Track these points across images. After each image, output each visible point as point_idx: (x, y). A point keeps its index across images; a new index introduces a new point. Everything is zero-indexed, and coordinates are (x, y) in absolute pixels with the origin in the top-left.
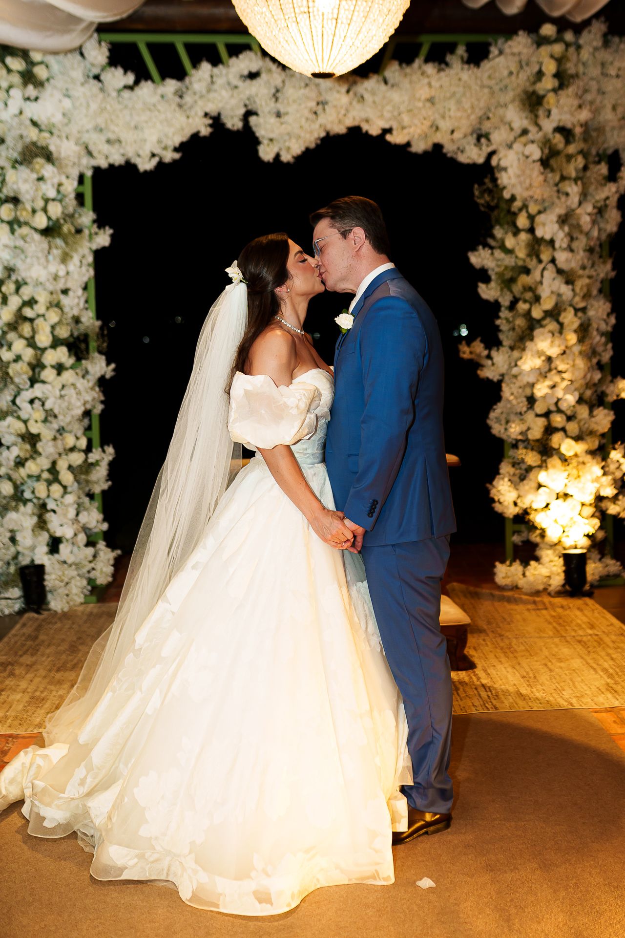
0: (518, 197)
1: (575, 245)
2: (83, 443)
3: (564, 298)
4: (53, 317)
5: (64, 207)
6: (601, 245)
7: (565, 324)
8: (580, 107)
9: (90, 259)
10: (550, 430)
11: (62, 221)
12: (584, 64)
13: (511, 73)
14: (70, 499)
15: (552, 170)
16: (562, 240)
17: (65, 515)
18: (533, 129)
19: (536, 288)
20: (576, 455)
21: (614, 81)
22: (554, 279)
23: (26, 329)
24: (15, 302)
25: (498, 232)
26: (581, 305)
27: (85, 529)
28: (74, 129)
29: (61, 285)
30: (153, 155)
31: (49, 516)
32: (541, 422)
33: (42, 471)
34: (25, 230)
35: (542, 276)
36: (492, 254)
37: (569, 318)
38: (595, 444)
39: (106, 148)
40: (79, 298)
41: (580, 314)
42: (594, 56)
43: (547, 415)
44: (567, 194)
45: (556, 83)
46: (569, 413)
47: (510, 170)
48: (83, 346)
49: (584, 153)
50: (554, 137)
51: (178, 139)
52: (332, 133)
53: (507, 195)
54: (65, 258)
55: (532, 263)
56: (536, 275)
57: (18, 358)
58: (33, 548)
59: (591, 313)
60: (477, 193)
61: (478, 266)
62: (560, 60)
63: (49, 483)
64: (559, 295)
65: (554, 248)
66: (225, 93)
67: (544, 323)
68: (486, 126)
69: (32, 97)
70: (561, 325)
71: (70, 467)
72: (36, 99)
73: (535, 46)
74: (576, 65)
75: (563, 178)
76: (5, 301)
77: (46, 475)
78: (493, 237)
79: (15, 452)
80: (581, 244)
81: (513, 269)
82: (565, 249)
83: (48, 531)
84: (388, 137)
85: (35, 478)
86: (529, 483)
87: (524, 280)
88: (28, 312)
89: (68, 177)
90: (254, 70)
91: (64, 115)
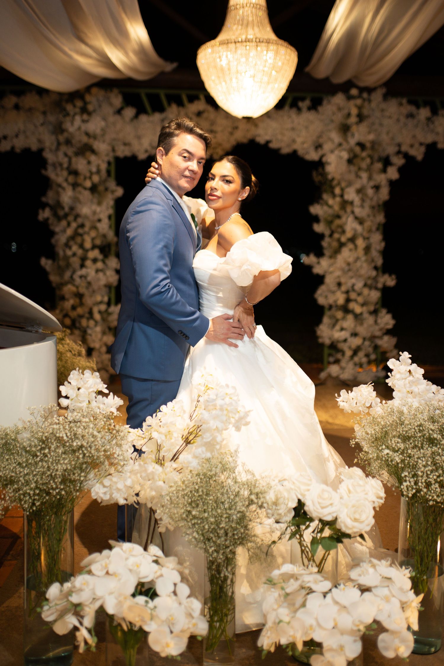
0: (336, 179)
1: (364, 204)
2: (106, 299)
3: (358, 232)
4: (93, 234)
5: (100, 177)
6: (379, 206)
7: (358, 246)
8: (369, 133)
9: (112, 203)
10: (348, 300)
11: (98, 184)
12: (373, 110)
13: (334, 114)
14: (98, 329)
15: (354, 165)
16: (358, 201)
17: (96, 336)
18: (345, 143)
19: (344, 226)
20: (361, 314)
21: (389, 120)
22: (353, 222)
23: (79, 240)
24: (74, 225)
25: (325, 196)
26: (367, 236)
27: (106, 345)
28: (107, 137)
29: (96, 217)
30: (147, 151)
31: (88, 337)
32: (345, 295)
33: (85, 313)
34: (80, 189)
35: (347, 220)
36: (322, 207)
37: (361, 243)
38: (372, 308)
39: (122, 147)
40: (106, 224)
41: (366, 241)
42: (378, 106)
43: (347, 292)
44: (361, 178)
45: (358, 120)
46: (359, 292)
47: (332, 164)
48: (108, 249)
49: (371, 157)
50: (356, 148)
53: (330, 177)
54: (99, 203)
55: (342, 213)
56: (344, 219)
57: (74, 255)
59: (372, 240)
60: (314, 174)
61: (314, 214)
62: (360, 108)
63: (88, 319)
64: (355, 230)
65: (353, 206)
67: (347, 244)
68: (321, 141)
69: (86, 120)
70: (356, 247)
71: (100, 312)
72: (88, 121)
73: (347, 100)
75: (360, 169)
76: (69, 224)
77: (87, 315)
78: (322, 199)
79: (72, 302)
80: (368, 204)
81: (333, 215)
82: (358, 206)
83: (87, 344)
84: (270, 145)
85: (81, 316)
86: (338, 327)
87: (337, 222)
88: (80, 231)
89: (103, 161)
90: (201, 110)
91: (102, 130)
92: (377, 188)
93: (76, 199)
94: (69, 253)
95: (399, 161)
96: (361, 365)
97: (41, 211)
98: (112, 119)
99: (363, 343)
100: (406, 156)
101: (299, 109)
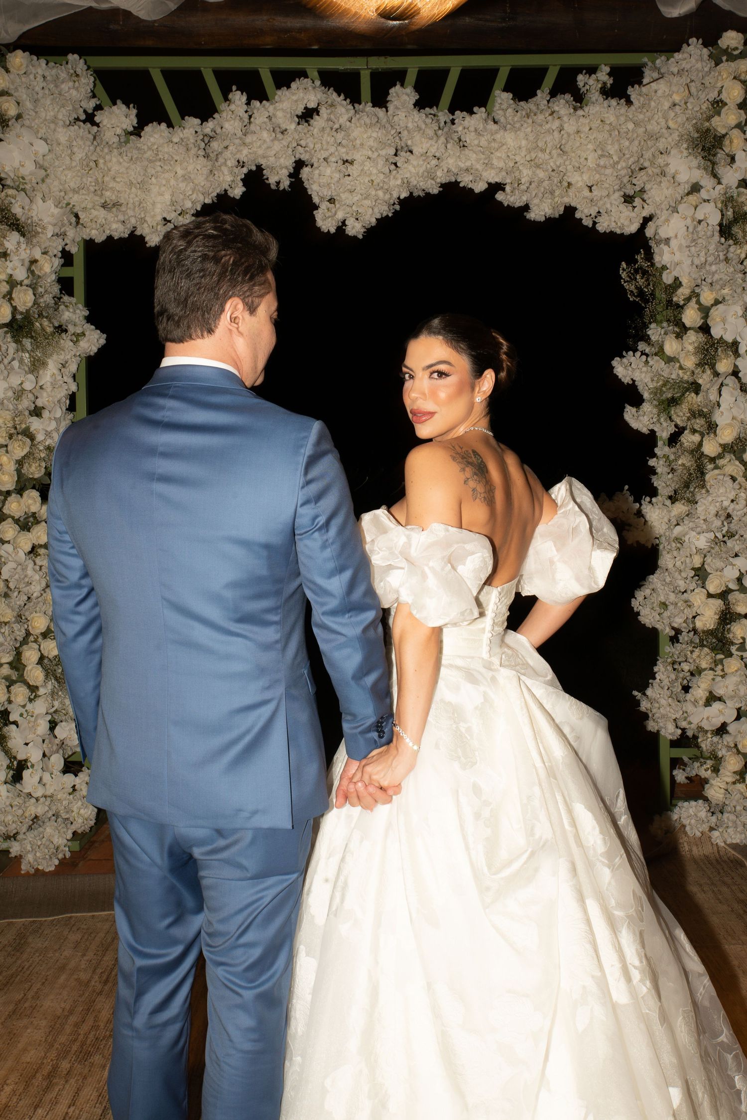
0: (684, 280)
4: (19, 448)
5: (38, 296)
9: (73, 366)
10: (728, 617)
11: (33, 314)
15: (736, 242)
18: (707, 182)
19: (711, 412)
22: (736, 399)
25: (654, 332)
28: (54, 185)
29: (29, 403)
30: (164, 220)
31: (10, 731)
32: (718, 603)
35: (719, 395)
36: (647, 362)
39: (101, 215)
40: (58, 420)
43: (724, 595)
45: (742, 116)
47: (674, 243)
50: (739, 193)
52: (417, 193)
53: (667, 279)
54: (36, 366)
55: (703, 377)
56: (710, 393)
60: (624, 275)
61: (626, 380)
63: (10, 683)
64: (743, 422)
65: (737, 354)
66: (265, 136)
67: (721, 462)
68: (640, 180)
71: (41, 660)
73: (712, 61)
77: (6, 671)
78: (647, 339)
81: (678, 383)
83: (8, 751)
84: (500, 196)
86: (698, 693)
87: (691, 400)
89: (46, 251)
90: (312, 105)
91: (39, 166)
98: (63, 135)
101: (579, 98)
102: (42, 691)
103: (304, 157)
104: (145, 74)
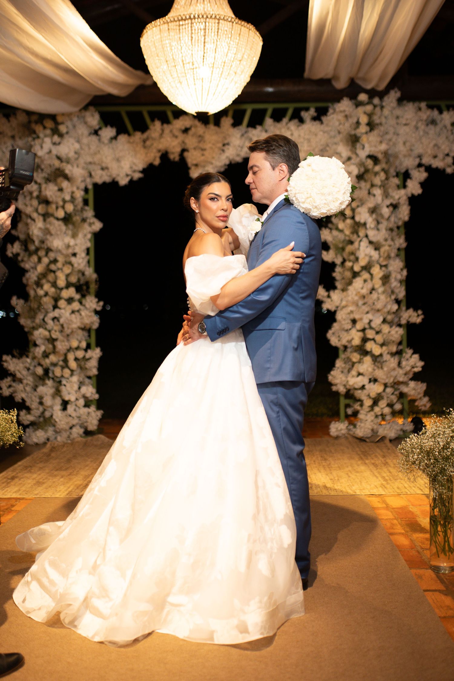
1: (380, 226)
2: (84, 345)
3: (373, 258)
4: (67, 270)
5: (75, 206)
6: (398, 227)
7: (374, 275)
8: (381, 142)
9: (89, 236)
10: (365, 340)
11: (73, 214)
12: (386, 117)
13: (340, 124)
14: (75, 379)
15: (365, 181)
16: (371, 223)
17: (72, 387)
18: (354, 156)
19: (356, 253)
20: (381, 355)
21: (405, 128)
22: (367, 247)
23: (51, 277)
24: (45, 260)
25: (334, 219)
26: (384, 263)
27: (84, 397)
28: (81, 161)
29: (70, 251)
30: (127, 175)
31: (63, 388)
32: (360, 334)
33: (59, 361)
34: (52, 219)
35: (359, 245)
36: (331, 232)
37: (377, 271)
38: (394, 349)
39: (100, 172)
40: (83, 258)
41: (383, 269)
42: (392, 113)
43: (363, 330)
44: (374, 195)
45: (368, 128)
46: (377, 329)
48: (85, 288)
49: (386, 171)
50: (367, 161)
51: (141, 166)
52: (233, 162)
54: (74, 236)
55: (353, 237)
56: (356, 244)
57: (46, 294)
58: (51, 407)
59: (390, 268)
62: (370, 115)
63: (63, 368)
64: (371, 257)
65: (366, 228)
66: (169, 139)
67: (361, 274)
69: (57, 142)
70: (371, 275)
71: (76, 359)
72: (59, 144)
73: (354, 107)
74: (380, 117)
75: (372, 185)
76: (40, 260)
77: (61, 363)
78: (331, 222)
79: (43, 348)
80: (383, 225)
81: (344, 241)
82: (373, 229)
83: (61, 396)
85: (55, 365)
86: (354, 372)
87: (349, 248)
88: (53, 267)
89: (78, 188)
90: (188, 126)
91: (76, 153)
92: (395, 207)
93: (47, 232)
94: (41, 292)
95: (420, 175)
96: (383, 416)
97: (9, 246)
98: (85, 140)
99: (384, 390)
100: (429, 169)
101: (302, 121)
102: (75, 373)
103: (186, 147)
104: (119, 114)
